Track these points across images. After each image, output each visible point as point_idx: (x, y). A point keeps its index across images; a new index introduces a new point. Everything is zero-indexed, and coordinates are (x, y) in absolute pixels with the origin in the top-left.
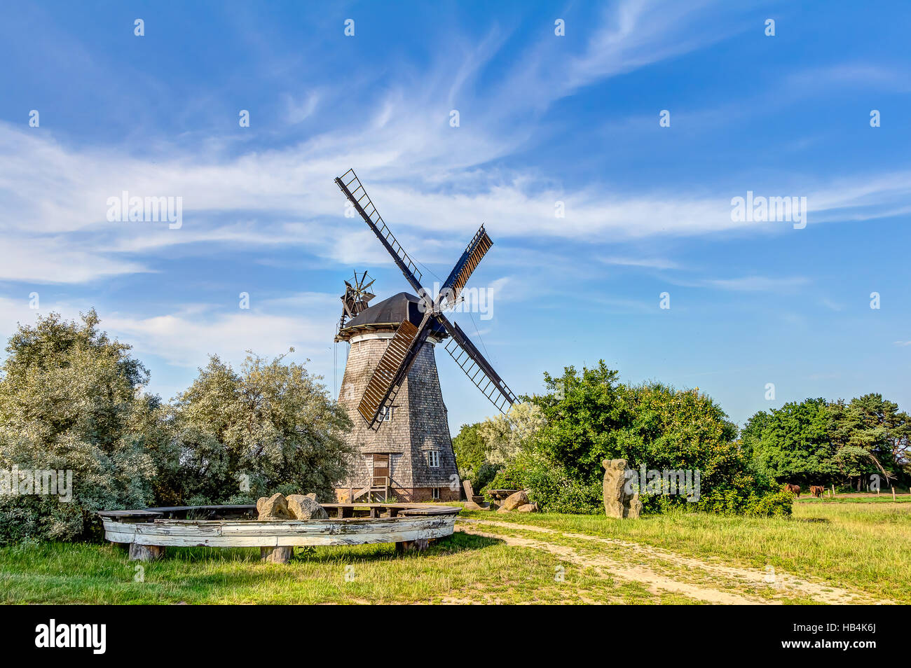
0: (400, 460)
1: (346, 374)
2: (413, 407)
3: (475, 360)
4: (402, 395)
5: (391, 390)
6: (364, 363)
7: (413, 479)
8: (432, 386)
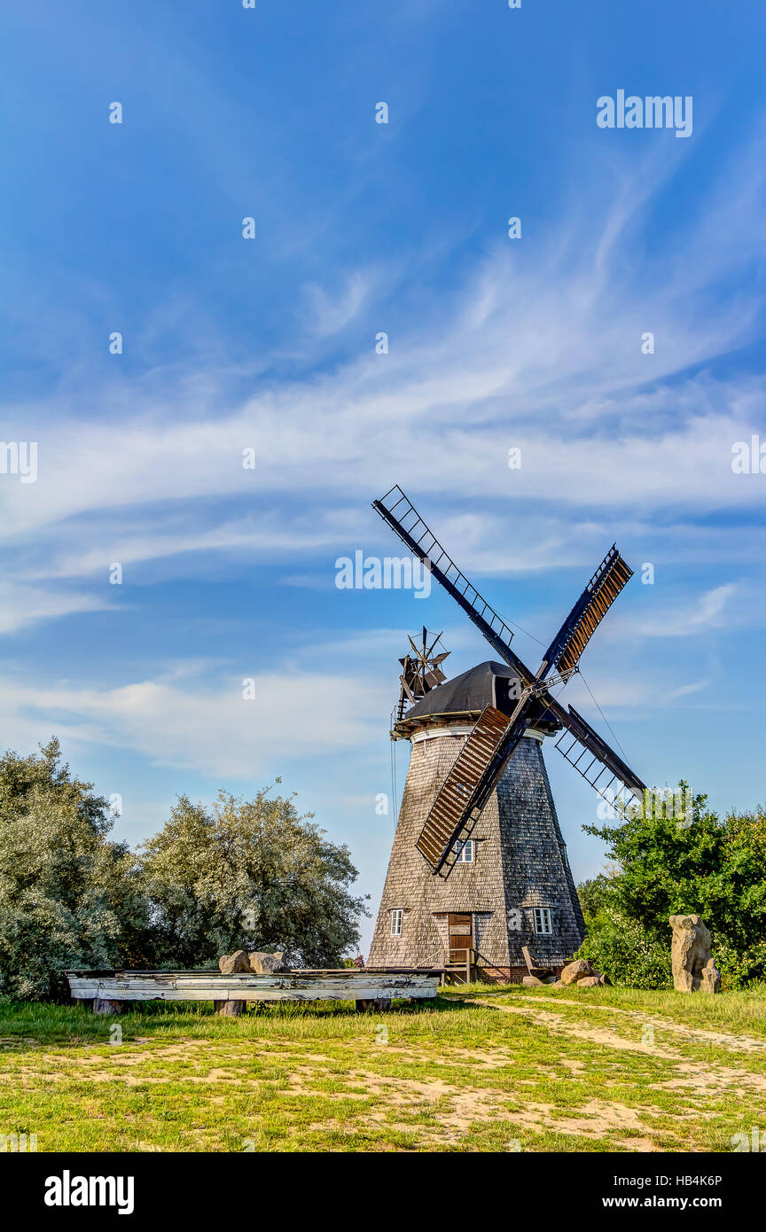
0: (489, 923)
1: (407, 791)
2: (508, 841)
3: (605, 762)
4: (488, 819)
5: (467, 815)
6: (431, 775)
7: (511, 952)
8: (537, 807)
